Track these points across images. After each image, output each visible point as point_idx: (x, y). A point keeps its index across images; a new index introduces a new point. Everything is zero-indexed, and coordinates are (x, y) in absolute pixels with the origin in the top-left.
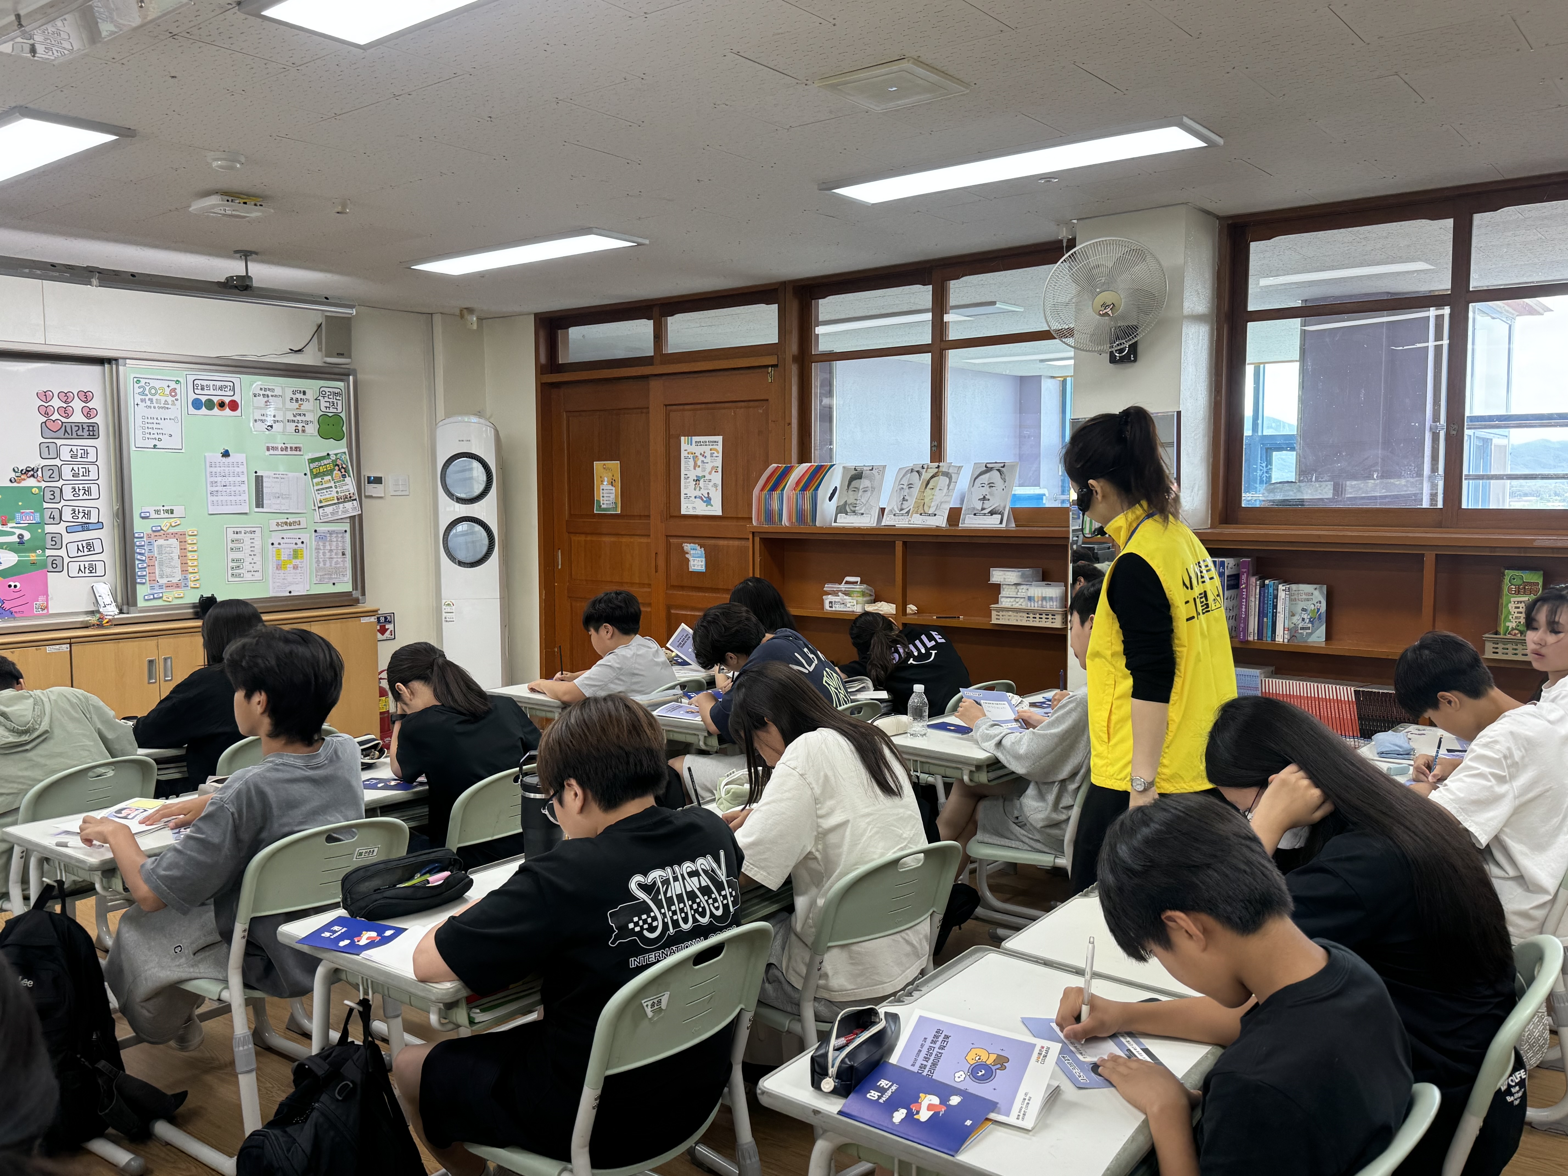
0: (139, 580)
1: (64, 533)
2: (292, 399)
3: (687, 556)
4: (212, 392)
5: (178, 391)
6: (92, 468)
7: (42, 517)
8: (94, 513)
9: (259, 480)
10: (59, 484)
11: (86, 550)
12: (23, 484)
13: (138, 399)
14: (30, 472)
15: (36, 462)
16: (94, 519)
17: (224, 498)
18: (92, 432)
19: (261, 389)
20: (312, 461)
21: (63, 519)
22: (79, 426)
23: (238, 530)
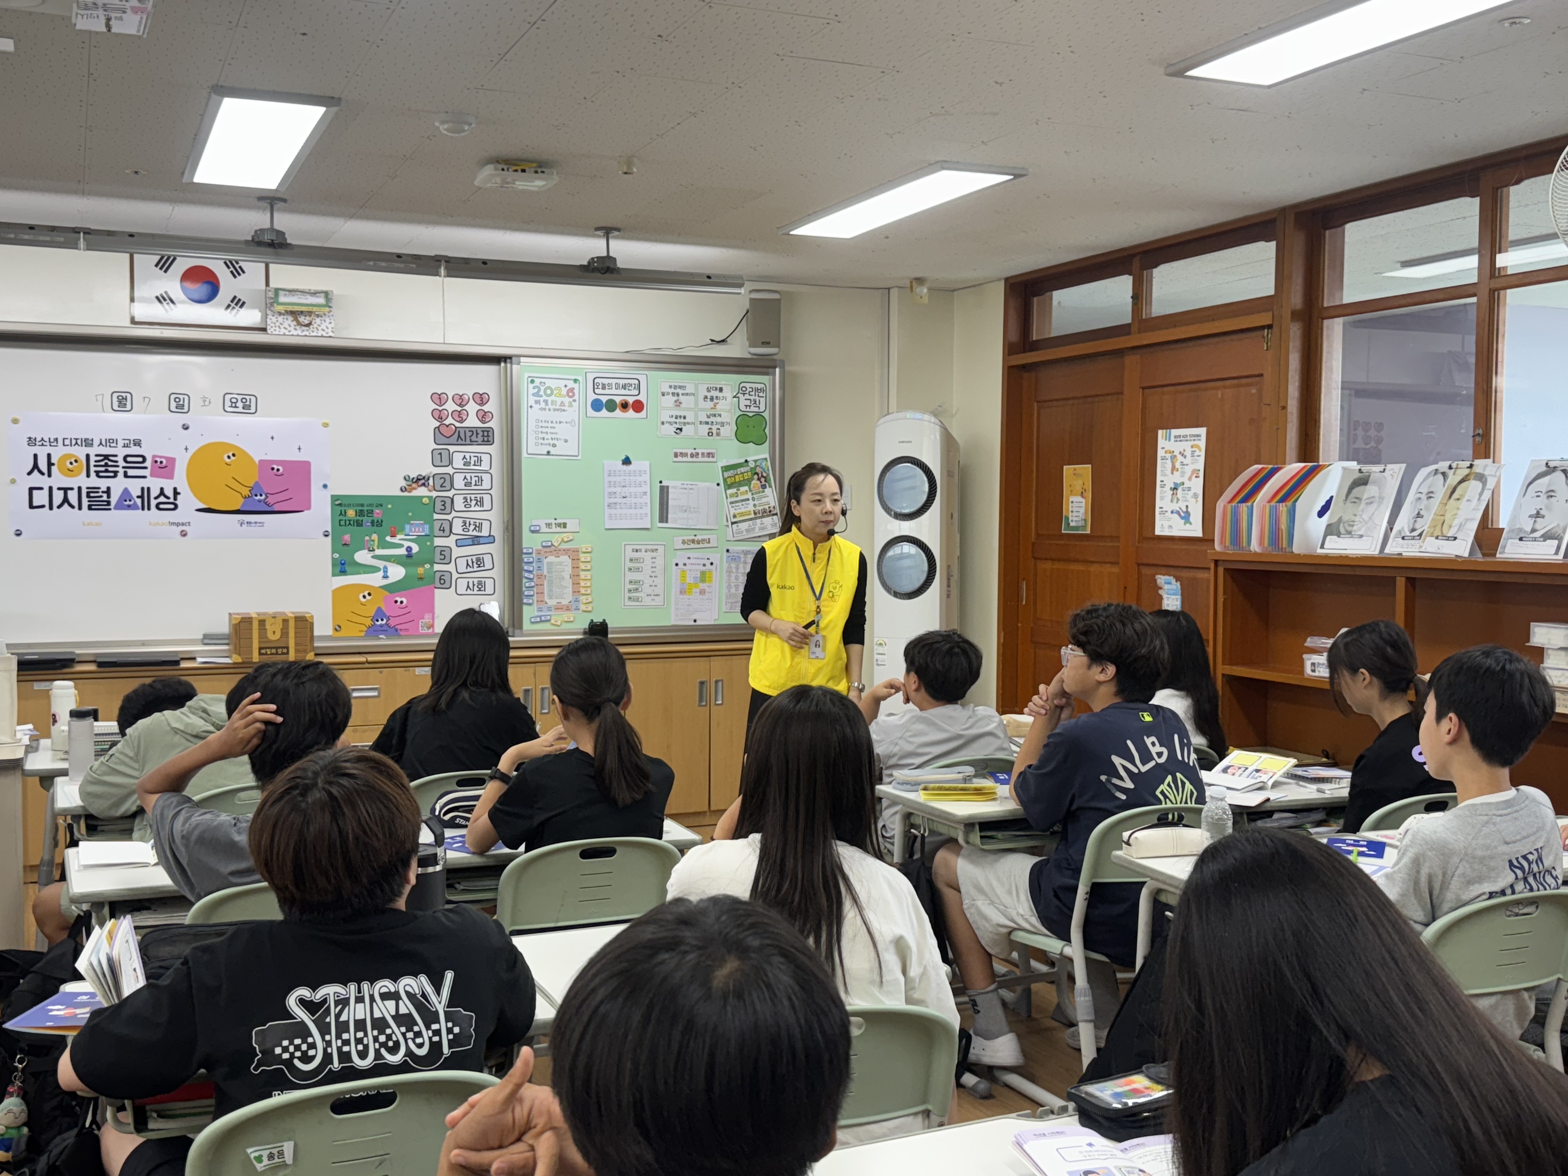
0: (525, 601)
1: (453, 546)
2: (706, 397)
3: (1160, 592)
4: (614, 391)
5: (576, 391)
6: (486, 478)
7: (431, 528)
8: (485, 525)
9: (664, 491)
10: (450, 494)
11: (475, 566)
12: (415, 493)
13: (532, 400)
14: (421, 481)
15: (427, 469)
16: (485, 533)
17: (624, 511)
18: (486, 437)
19: (670, 387)
20: (726, 469)
21: (454, 531)
22: (473, 431)
23: (638, 547)
